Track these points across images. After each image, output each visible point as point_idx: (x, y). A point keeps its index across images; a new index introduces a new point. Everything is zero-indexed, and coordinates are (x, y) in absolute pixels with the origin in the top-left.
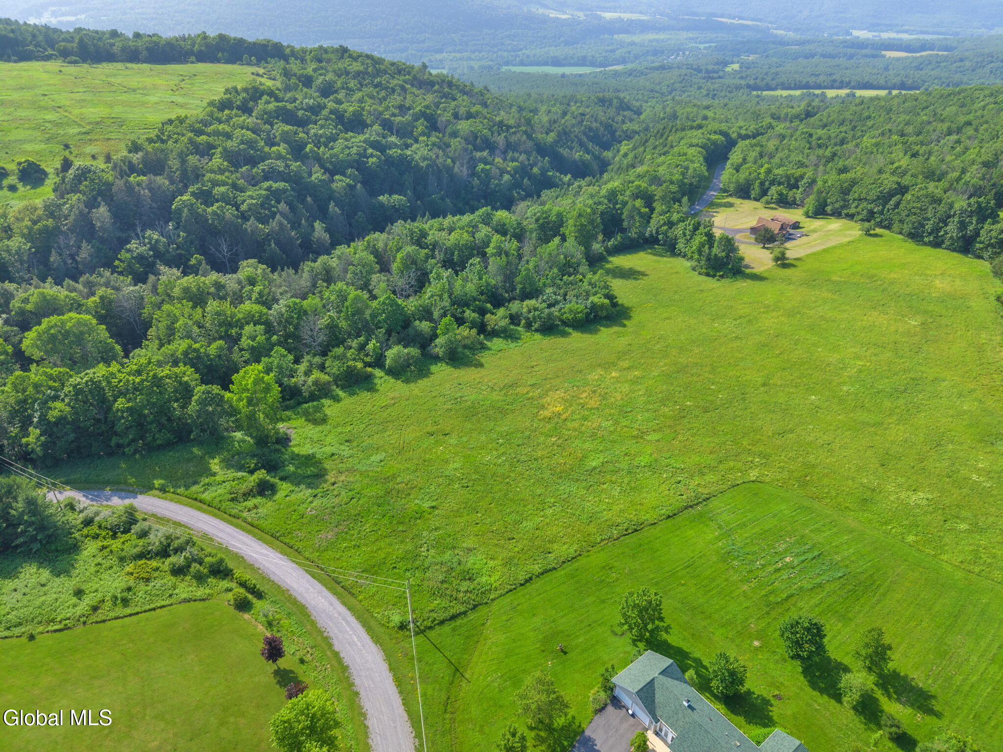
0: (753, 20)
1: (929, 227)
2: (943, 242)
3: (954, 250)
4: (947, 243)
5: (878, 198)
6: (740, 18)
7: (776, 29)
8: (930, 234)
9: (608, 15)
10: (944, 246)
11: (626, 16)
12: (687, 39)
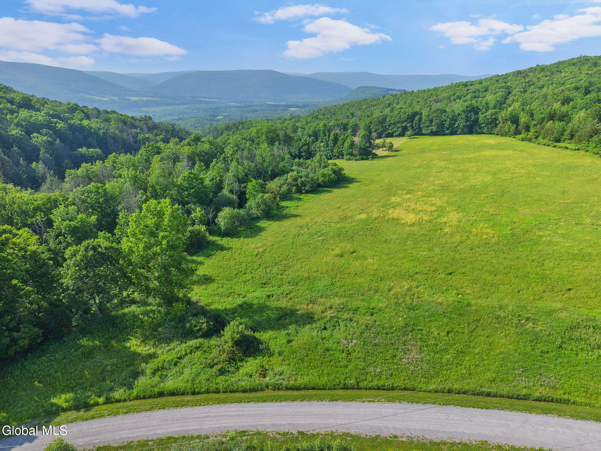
0: (216, 99)
1: (447, 124)
2: (457, 131)
3: (465, 134)
4: (460, 130)
5: (408, 118)
6: (209, 98)
7: (230, 103)
8: (448, 129)
9: (133, 99)
10: (458, 133)
11: (145, 99)
12: (184, 108)
